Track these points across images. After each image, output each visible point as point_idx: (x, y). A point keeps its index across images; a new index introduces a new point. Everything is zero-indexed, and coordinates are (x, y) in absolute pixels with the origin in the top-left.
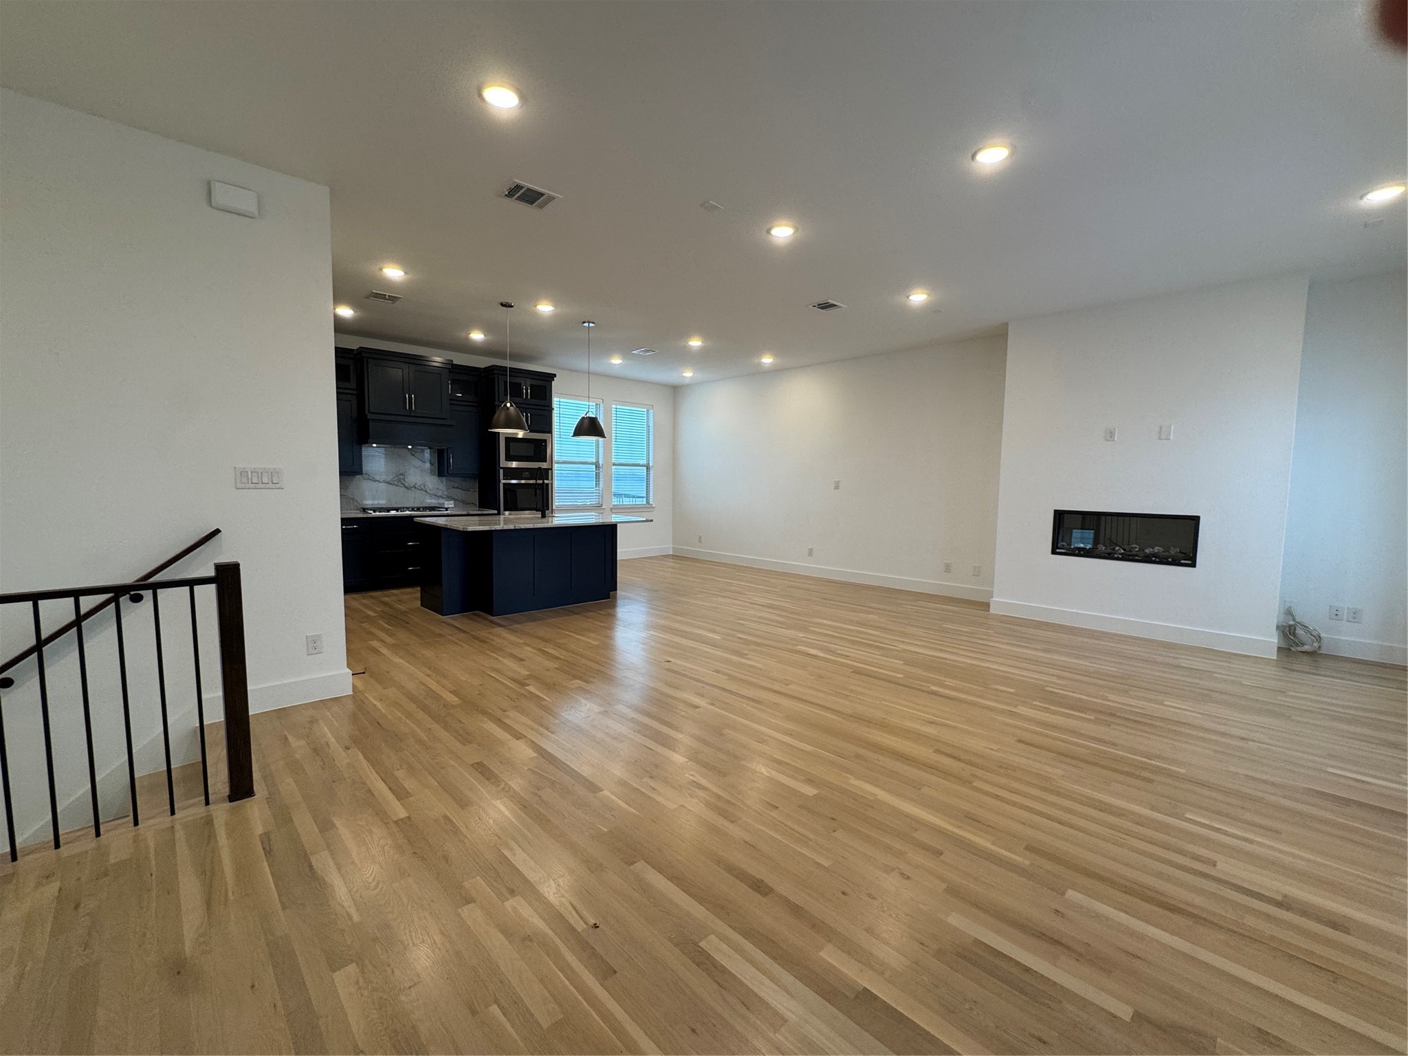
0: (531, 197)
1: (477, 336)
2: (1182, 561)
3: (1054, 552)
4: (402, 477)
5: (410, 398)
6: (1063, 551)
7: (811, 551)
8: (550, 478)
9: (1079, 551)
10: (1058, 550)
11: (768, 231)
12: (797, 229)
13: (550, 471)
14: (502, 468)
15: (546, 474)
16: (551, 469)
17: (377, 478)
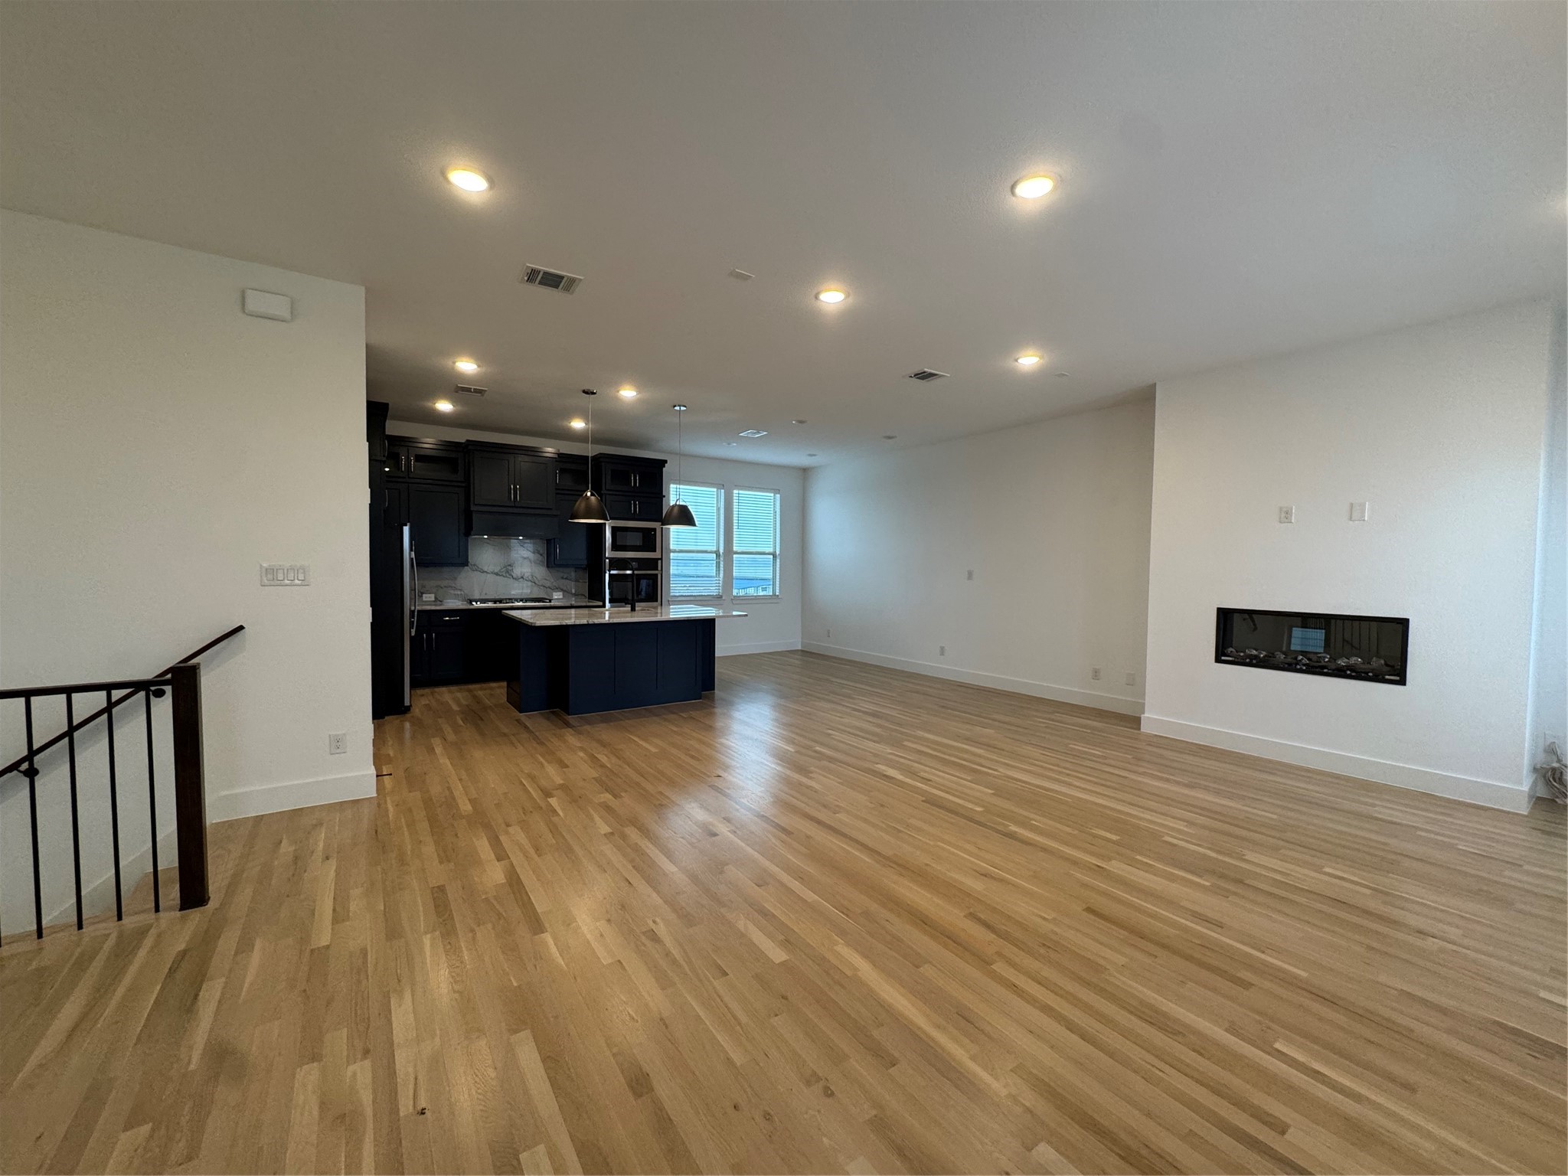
0: (552, 281)
1: (578, 424)
2: (1387, 677)
3: (1218, 660)
4: (510, 568)
5: (515, 487)
6: (1230, 659)
7: (942, 648)
8: (659, 568)
9: (1251, 660)
10: (1223, 658)
11: (817, 297)
12: (848, 295)
13: (660, 562)
14: (607, 558)
15: (654, 564)
16: (661, 559)
17: (485, 569)
